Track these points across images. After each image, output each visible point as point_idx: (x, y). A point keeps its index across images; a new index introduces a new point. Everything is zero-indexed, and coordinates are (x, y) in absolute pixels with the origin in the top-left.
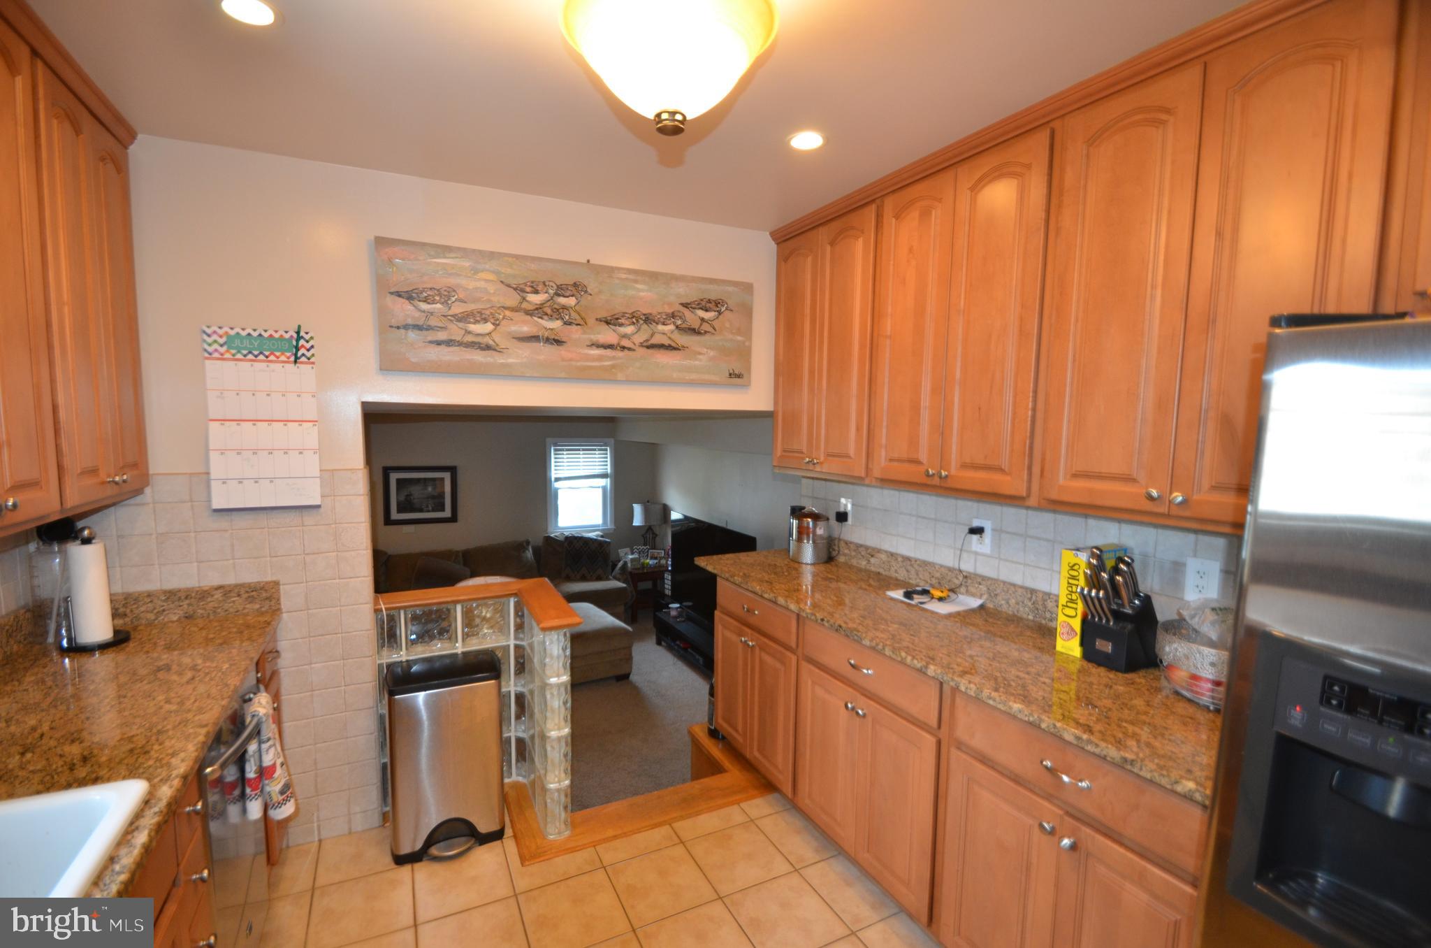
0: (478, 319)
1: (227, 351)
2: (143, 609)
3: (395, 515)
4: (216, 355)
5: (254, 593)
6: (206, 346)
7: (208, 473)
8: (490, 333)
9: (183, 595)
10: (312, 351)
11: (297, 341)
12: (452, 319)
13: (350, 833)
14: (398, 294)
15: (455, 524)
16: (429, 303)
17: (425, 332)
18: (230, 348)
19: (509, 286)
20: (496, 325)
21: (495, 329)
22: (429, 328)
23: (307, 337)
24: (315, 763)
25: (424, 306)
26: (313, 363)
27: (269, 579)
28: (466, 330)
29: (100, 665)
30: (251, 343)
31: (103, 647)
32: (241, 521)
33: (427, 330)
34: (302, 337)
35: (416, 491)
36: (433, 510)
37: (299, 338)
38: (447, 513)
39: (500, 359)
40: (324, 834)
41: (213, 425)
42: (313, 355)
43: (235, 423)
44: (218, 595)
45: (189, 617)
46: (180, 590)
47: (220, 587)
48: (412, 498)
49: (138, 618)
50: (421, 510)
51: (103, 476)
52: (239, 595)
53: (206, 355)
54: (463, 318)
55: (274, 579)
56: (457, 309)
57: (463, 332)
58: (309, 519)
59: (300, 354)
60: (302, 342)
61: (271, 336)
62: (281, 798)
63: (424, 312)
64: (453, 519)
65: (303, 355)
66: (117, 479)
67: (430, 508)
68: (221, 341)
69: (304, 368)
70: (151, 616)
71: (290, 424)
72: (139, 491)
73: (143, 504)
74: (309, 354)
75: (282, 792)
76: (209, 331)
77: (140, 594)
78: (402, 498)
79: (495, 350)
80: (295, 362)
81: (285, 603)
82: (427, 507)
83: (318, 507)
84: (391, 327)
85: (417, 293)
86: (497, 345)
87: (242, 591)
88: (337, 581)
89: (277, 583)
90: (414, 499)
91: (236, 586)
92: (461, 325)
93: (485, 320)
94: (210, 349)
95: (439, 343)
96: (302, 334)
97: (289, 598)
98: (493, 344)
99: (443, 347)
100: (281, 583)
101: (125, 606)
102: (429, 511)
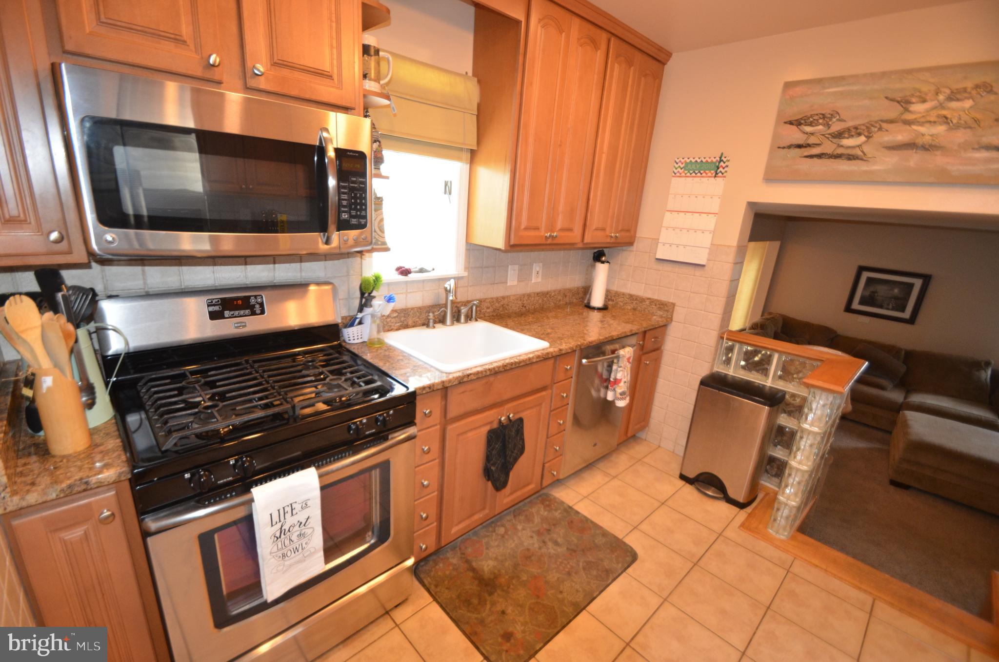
0: (853, 134)
1: (683, 172)
2: (620, 300)
3: (855, 305)
4: (678, 174)
5: (662, 306)
6: (674, 170)
7: (659, 239)
8: (861, 145)
9: (635, 298)
10: (726, 169)
11: (719, 162)
12: (829, 136)
13: (673, 452)
14: (791, 123)
15: (913, 326)
16: (813, 126)
17: (803, 149)
18: (685, 170)
19: (893, 100)
20: (868, 137)
21: (867, 141)
22: (809, 146)
23: (725, 160)
24: (667, 406)
25: (808, 129)
26: (725, 177)
27: (671, 301)
28: (838, 144)
29: (595, 316)
30: (696, 167)
31: (599, 309)
32: (668, 267)
33: (806, 147)
34: (722, 161)
35: (882, 290)
36: (893, 309)
37: (721, 160)
38: (907, 315)
39: (863, 167)
40: (662, 445)
41: (668, 214)
42: (726, 172)
43: (676, 213)
44: (647, 302)
45: (635, 309)
46: (634, 295)
47: (650, 299)
48: (876, 294)
49: (617, 303)
50: (881, 307)
51: (608, 233)
52: (656, 305)
53: (674, 175)
54: (839, 135)
55: (673, 302)
56: (836, 127)
57: (836, 146)
58: (698, 272)
59: (719, 171)
60: (722, 163)
61: (707, 161)
62: (619, 396)
63: (807, 133)
64: (912, 321)
65: (721, 172)
66: (612, 235)
67: (890, 307)
68: (682, 166)
69: (719, 180)
70: (622, 304)
71: (702, 215)
72: (631, 244)
73: (632, 251)
74: (723, 171)
75: (621, 394)
76: (677, 161)
77: (621, 292)
78: (867, 293)
79: (862, 159)
80: (715, 176)
81: (675, 317)
82: (888, 305)
83: (703, 266)
84: (779, 148)
85: (805, 120)
86: (865, 154)
87: (657, 304)
88: (703, 312)
89: (674, 305)
90: (877, 296)
91: (656, 300)
92: (835, 140)
93: (859, 134)
94: (676, 171)
95: (811, 157)
96: (723, 158)
97: (679, 314)
98: (861, 154)
99: (815, 160)
100: (677, 304)
101: (614, 296)
102: (888, 309)
